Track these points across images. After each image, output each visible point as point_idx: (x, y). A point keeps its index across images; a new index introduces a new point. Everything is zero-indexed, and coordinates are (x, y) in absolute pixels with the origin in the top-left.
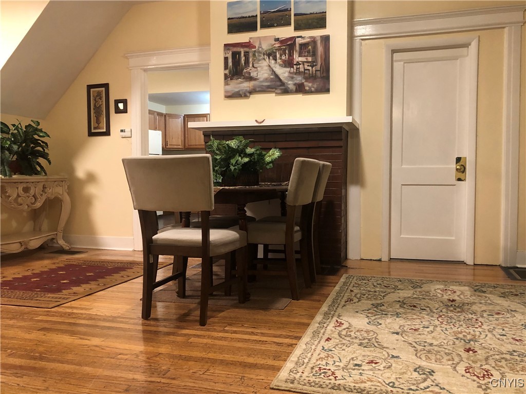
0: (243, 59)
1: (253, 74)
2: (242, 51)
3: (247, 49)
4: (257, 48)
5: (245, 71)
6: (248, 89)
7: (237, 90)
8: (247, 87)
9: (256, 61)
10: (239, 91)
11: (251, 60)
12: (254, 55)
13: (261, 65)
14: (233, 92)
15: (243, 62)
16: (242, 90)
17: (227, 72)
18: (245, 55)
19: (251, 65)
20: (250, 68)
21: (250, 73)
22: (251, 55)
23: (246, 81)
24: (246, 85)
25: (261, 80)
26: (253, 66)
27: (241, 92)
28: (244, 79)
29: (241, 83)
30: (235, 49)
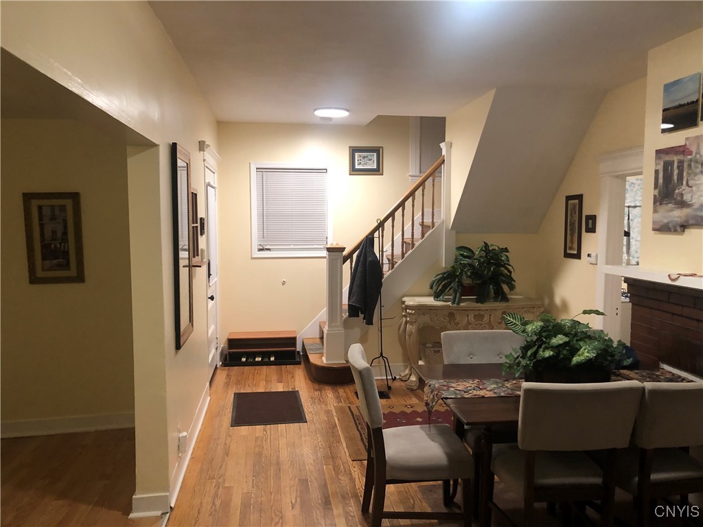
0: (676, 172)
1: (687, 197)
2: (676, 159)
3: (681, 157)
4: (694, 155)
5: (677, 191)
6: (679, 220)
7: (666, 221)
8: (678, 217)
9: (692, 175)
10: (668, 223)
11: (685, 174)
12: (690, 166)
13: (697, 182)
14: (661, 224)
15: (675, 177)
16: (672, 221)
17: (656, 192)
18: (678, 167)
19: (684, 183)
20: (683, 187)
21: (682, 195)
22: (686, 165)
23: (678, 208)
24: (677, 215)
25: (696, 206)
26: (687, 184)
27: (670, 225)
28: (675, 204)
29: (672, 210)
30: (668, 158)
